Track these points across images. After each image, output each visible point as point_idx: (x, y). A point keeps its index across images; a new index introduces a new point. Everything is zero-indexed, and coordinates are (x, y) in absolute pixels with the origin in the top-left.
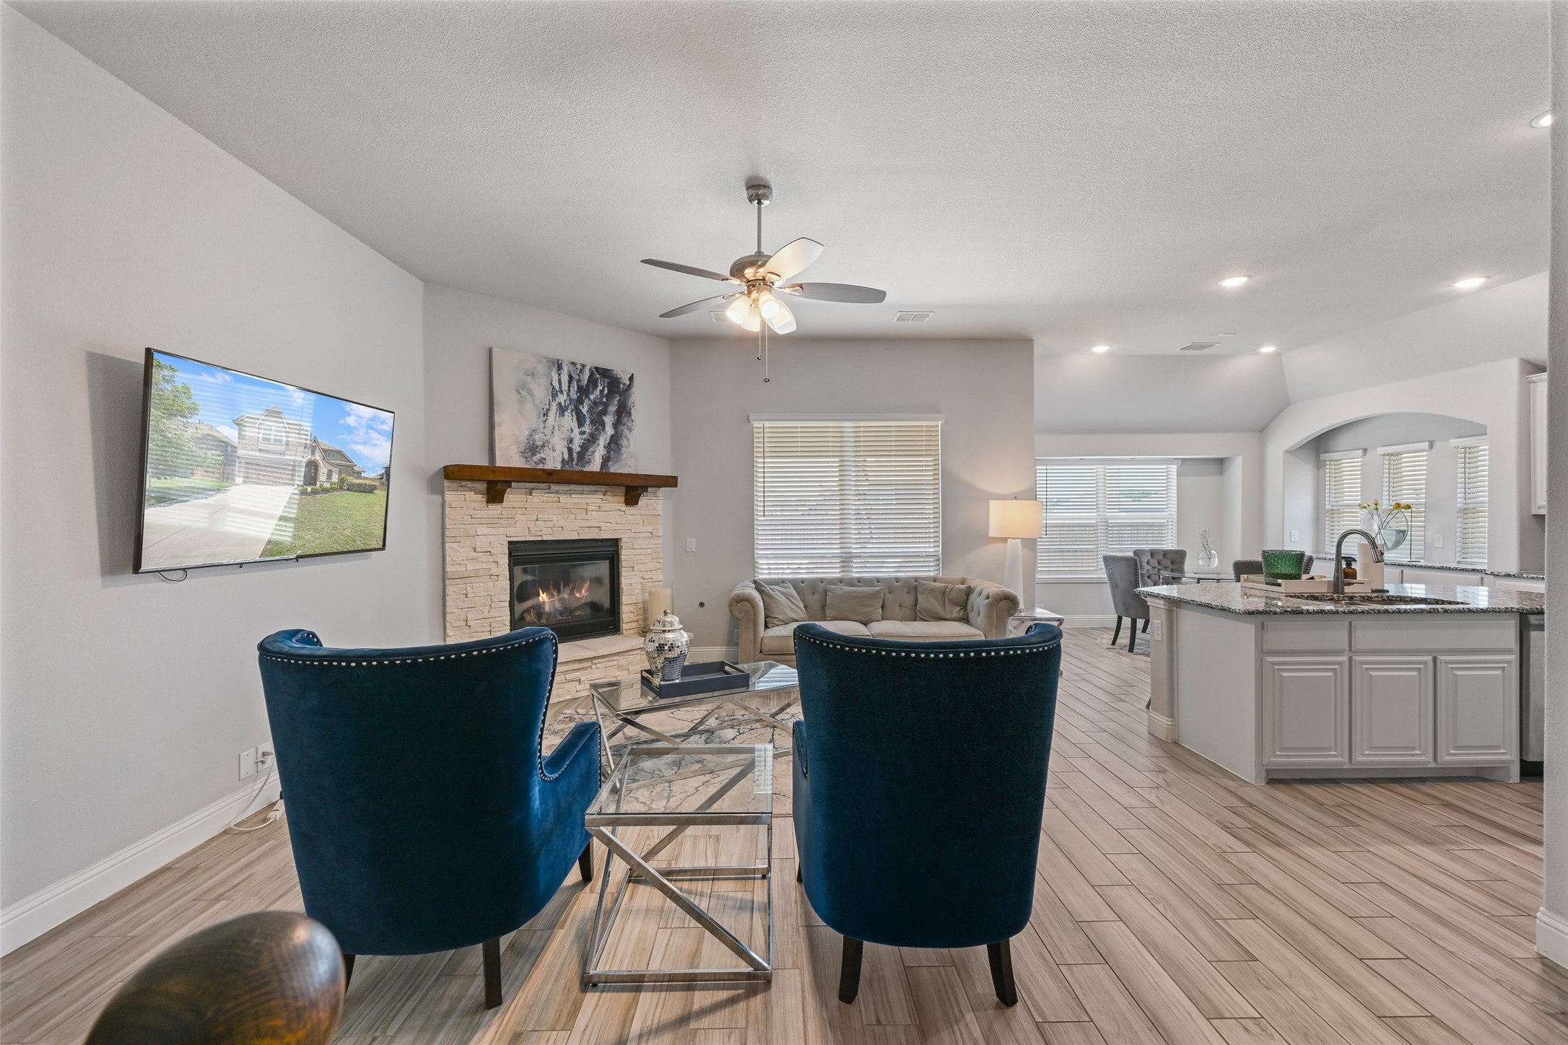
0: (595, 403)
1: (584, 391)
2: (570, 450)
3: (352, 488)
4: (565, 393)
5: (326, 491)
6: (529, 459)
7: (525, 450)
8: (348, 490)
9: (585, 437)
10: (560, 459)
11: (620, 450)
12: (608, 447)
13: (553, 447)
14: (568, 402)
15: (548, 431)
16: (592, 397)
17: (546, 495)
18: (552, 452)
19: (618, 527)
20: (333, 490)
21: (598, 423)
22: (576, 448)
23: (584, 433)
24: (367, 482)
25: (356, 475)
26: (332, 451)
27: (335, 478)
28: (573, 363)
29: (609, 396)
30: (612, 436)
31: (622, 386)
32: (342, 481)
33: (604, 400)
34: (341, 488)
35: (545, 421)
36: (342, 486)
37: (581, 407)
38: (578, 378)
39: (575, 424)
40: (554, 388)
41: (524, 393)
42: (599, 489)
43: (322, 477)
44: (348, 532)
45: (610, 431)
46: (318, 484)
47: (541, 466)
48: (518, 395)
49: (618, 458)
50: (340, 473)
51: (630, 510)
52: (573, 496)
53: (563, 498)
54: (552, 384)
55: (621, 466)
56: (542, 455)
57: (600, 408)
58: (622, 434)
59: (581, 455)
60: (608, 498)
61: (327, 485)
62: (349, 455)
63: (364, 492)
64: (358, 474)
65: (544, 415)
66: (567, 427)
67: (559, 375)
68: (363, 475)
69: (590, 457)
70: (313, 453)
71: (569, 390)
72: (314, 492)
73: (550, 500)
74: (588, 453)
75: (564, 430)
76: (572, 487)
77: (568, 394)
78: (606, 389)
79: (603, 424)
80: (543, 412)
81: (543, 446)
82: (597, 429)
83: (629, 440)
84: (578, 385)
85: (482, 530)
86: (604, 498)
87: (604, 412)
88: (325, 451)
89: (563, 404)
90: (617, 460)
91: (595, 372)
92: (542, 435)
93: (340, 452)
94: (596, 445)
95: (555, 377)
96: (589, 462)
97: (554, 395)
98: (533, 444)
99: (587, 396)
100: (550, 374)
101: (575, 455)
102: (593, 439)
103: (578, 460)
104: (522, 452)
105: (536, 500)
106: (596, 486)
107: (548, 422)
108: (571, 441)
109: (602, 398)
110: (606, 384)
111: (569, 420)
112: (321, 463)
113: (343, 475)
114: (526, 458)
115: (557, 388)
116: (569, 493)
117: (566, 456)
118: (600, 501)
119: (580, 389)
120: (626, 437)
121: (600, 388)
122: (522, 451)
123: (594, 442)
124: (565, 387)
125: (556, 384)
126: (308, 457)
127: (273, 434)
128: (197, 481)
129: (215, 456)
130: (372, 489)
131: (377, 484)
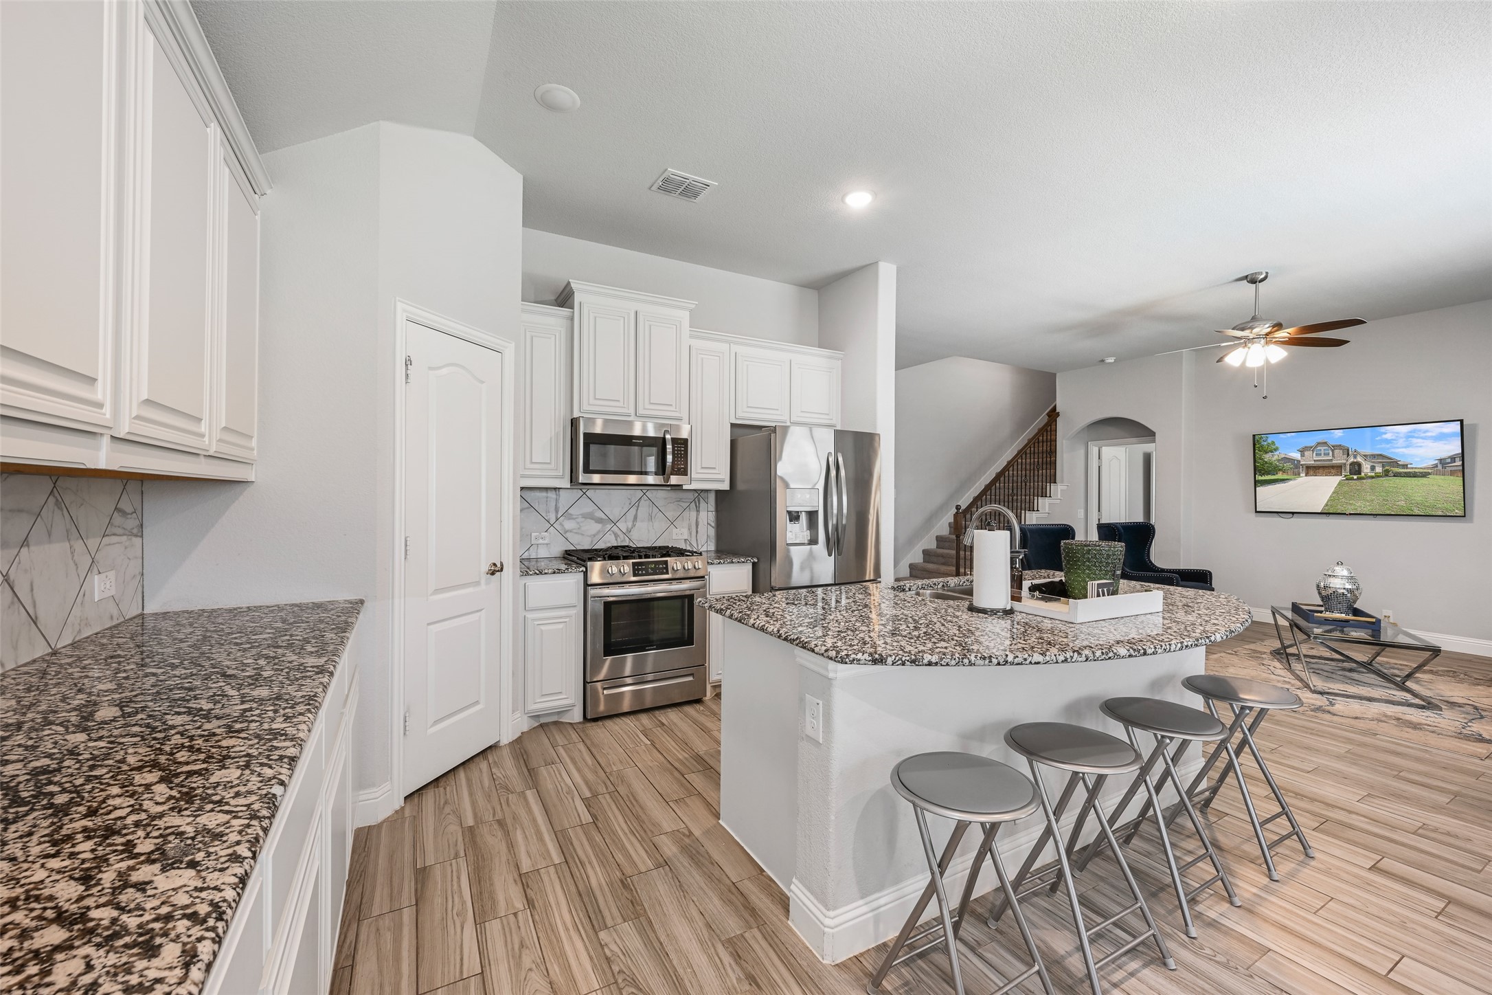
3: (1396, 475)
5: (1371, 478)
8: (1394, 476)
20: (1379, 477)
24: (1416, 470)
25: (1401, 467)
26: (1372, 455)
27: (1379, 469)
34: (1387, 475)
36: (1386, 473)
43: (1366, 468)
44: (1402, 503)
46: (1363, 474)
50: (1383, 466)
61: (1373, 474)
62: (1390, 455)
63: (1418, 477)
64: (1405, 466)
68: (1409, 466)
70: (1355, 457)
72: (1358, 479)
88: (1365, 456)
93: (1381, 455)
112: (1363, 462)
113: (1387, 468)
126: (1352, 460)
127: (1322, 452)
128: (1280, 476)
129: (1288, 465)
130: (1424, 475)
131: (1430, 471)
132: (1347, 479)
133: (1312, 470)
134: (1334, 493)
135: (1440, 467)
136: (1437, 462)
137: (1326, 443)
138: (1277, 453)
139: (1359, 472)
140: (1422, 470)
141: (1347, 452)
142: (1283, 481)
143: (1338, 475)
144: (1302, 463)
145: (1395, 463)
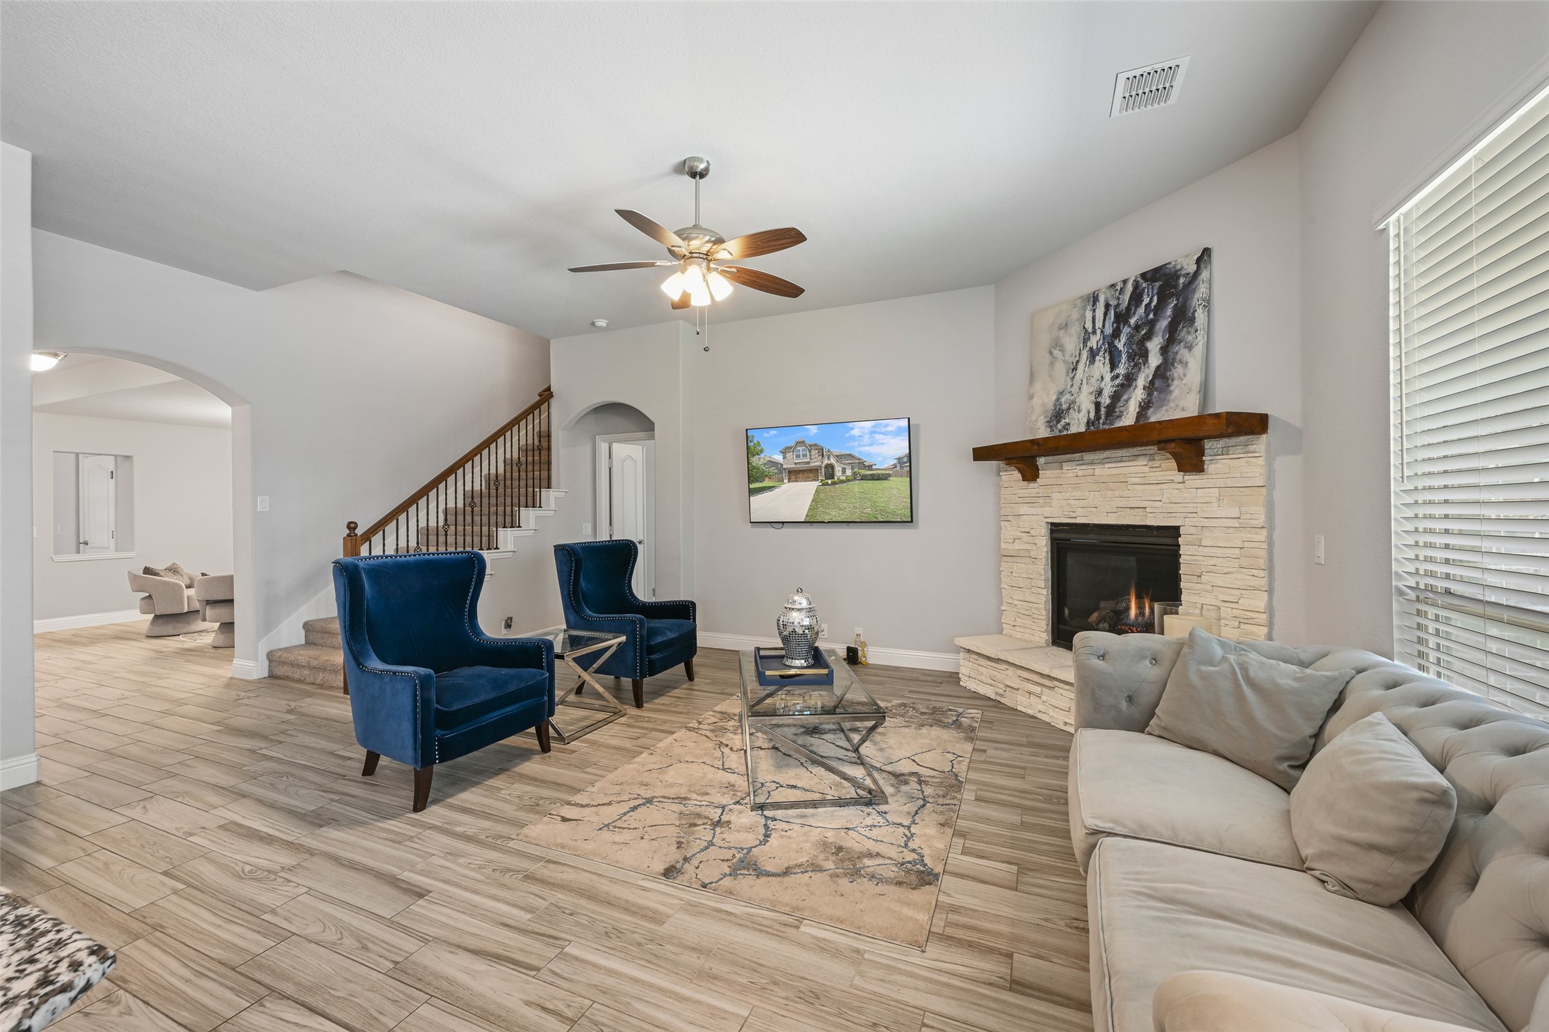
0: (1137, 328)
1: (1122, 318)
2: (1098, 405)
3: (864, 478)
4: (1098, 332)
5: (842, 482)
6: (1054, 428)
7: (1051, 418)
8: (862, 479)
9: (1117, 381)
10: (1085, 420)
11: (1169, 386)
12: (1150, 388)
13: (1079, 407)
14: (1101, 342)
15: (1075, 389)
16: (1132, 321)
17: (1078, 468)
18: (1077, 413)
19: (1175, 508)
20: (848, 480)
21: (1139, 355)
22: (1105, 400)
23: (1117, 377)
24: (880, 472)
25: (867, 468)
26: (843, 455)
27: (849, 472)
28: (1113, 286)
29: (1159, 309)
30: (1158, 368)
31: (1182, 280)
32: (854, 474)
33: (1151, 316)
34: (855, 479)
35: (1073, 377)
36: (855, 476)
37: (1116, 342)
38: (1116, 303)
39: (1108, 367)
40: (1086, 331)
41: (1056, 352)
42: (1144, 452)
43: (838, 472)
44: (868, 510)
45: (1155, 360)
46: (836, 478)
47: (1065, 433)
48: (1050, 357)
49: (1163, 400)
50: (852, 469)
51: (1192, 480)
52: (1107, 466)
53: (1100, 471)
54: (1084, 327)
55: (1167, 411)
56: (1067, 420)
57: (1143, 332)
58: (1174, 359)
59: (1111, 409)
60: (1157, 463)
61: (844, 478)
62: (857, 455)
63: (878, 480)
64: (870, 467)
65: (1073, 370)
66: (1097, 375)
67: (1094, 311)
68: (874, 467)
69: (1122, 409)
70: (829, 459)
71: (1104, 326)
72: (834, 483)
73: (1085, 472)
74: (1121, 404)
75: (1093, 381)
76: (1107, 454)
77: (1102, 332)
78: (1155, 299)
79: (1145, 354)
80: (1072, 367)
81: (1069, 409)
82: (1136, 365)
83: (1186, 364)
84: (1115, 313)
85: (1024, 509)
86: (1150, 463)
87: (1149, 336)
88: (837, 456)
89: (1095, 347)
90: (1163, 403)
91: (1141, 281)
92: (1068, 396)
93: (850, 455)
94: (1132, 388)
95: (1089, 315)
96: (1120, 417)
97: (1086, 340)
98: (1060, 409)
99: (1126, 322)
100: (1083, 316)
101: (1103, 410)
102: (1129, 380)
103: (1106, 419)
104: (1048, 422)
105: (1070, 474)
106: (1139, 449)
107: (1077, 377)
108: (1100, 393)
109: (1147, 315)
110: (1156, 291)
111: (1101, 366)
112: (836, 464)
113: (856, 470)
114: (1051, 427)
115: (1090, 330)
116: (1102, 462)
117: (1092, 416)
118: (1146, 469)
119: (1117, 316)
120: (1181, 362)
121: (1146, 300)
122: (1049, 420)
123: (1130, 386)
124: (1099, 324)
125: (1089, 326)
126: (826, 462)
127: (801, 453)
128: (766, 483)
129: (773, 470)
130: (884, 477)
131: (891, 472)
132: (823, 485)
133: (796, 474)
134: (813, 501)
135: (898, 468)
136: (896, 461)
137: (803, 442)
138: (762, 456)
139: (831, 476)
140: (884, 472)
141: (821, 451)
142: (770, 488)
143: (815, 480)
144: (785, 466)
145: (862, 465)
